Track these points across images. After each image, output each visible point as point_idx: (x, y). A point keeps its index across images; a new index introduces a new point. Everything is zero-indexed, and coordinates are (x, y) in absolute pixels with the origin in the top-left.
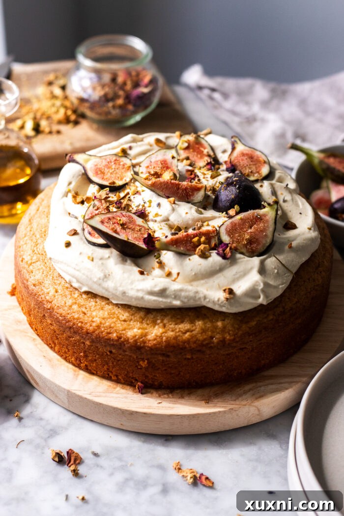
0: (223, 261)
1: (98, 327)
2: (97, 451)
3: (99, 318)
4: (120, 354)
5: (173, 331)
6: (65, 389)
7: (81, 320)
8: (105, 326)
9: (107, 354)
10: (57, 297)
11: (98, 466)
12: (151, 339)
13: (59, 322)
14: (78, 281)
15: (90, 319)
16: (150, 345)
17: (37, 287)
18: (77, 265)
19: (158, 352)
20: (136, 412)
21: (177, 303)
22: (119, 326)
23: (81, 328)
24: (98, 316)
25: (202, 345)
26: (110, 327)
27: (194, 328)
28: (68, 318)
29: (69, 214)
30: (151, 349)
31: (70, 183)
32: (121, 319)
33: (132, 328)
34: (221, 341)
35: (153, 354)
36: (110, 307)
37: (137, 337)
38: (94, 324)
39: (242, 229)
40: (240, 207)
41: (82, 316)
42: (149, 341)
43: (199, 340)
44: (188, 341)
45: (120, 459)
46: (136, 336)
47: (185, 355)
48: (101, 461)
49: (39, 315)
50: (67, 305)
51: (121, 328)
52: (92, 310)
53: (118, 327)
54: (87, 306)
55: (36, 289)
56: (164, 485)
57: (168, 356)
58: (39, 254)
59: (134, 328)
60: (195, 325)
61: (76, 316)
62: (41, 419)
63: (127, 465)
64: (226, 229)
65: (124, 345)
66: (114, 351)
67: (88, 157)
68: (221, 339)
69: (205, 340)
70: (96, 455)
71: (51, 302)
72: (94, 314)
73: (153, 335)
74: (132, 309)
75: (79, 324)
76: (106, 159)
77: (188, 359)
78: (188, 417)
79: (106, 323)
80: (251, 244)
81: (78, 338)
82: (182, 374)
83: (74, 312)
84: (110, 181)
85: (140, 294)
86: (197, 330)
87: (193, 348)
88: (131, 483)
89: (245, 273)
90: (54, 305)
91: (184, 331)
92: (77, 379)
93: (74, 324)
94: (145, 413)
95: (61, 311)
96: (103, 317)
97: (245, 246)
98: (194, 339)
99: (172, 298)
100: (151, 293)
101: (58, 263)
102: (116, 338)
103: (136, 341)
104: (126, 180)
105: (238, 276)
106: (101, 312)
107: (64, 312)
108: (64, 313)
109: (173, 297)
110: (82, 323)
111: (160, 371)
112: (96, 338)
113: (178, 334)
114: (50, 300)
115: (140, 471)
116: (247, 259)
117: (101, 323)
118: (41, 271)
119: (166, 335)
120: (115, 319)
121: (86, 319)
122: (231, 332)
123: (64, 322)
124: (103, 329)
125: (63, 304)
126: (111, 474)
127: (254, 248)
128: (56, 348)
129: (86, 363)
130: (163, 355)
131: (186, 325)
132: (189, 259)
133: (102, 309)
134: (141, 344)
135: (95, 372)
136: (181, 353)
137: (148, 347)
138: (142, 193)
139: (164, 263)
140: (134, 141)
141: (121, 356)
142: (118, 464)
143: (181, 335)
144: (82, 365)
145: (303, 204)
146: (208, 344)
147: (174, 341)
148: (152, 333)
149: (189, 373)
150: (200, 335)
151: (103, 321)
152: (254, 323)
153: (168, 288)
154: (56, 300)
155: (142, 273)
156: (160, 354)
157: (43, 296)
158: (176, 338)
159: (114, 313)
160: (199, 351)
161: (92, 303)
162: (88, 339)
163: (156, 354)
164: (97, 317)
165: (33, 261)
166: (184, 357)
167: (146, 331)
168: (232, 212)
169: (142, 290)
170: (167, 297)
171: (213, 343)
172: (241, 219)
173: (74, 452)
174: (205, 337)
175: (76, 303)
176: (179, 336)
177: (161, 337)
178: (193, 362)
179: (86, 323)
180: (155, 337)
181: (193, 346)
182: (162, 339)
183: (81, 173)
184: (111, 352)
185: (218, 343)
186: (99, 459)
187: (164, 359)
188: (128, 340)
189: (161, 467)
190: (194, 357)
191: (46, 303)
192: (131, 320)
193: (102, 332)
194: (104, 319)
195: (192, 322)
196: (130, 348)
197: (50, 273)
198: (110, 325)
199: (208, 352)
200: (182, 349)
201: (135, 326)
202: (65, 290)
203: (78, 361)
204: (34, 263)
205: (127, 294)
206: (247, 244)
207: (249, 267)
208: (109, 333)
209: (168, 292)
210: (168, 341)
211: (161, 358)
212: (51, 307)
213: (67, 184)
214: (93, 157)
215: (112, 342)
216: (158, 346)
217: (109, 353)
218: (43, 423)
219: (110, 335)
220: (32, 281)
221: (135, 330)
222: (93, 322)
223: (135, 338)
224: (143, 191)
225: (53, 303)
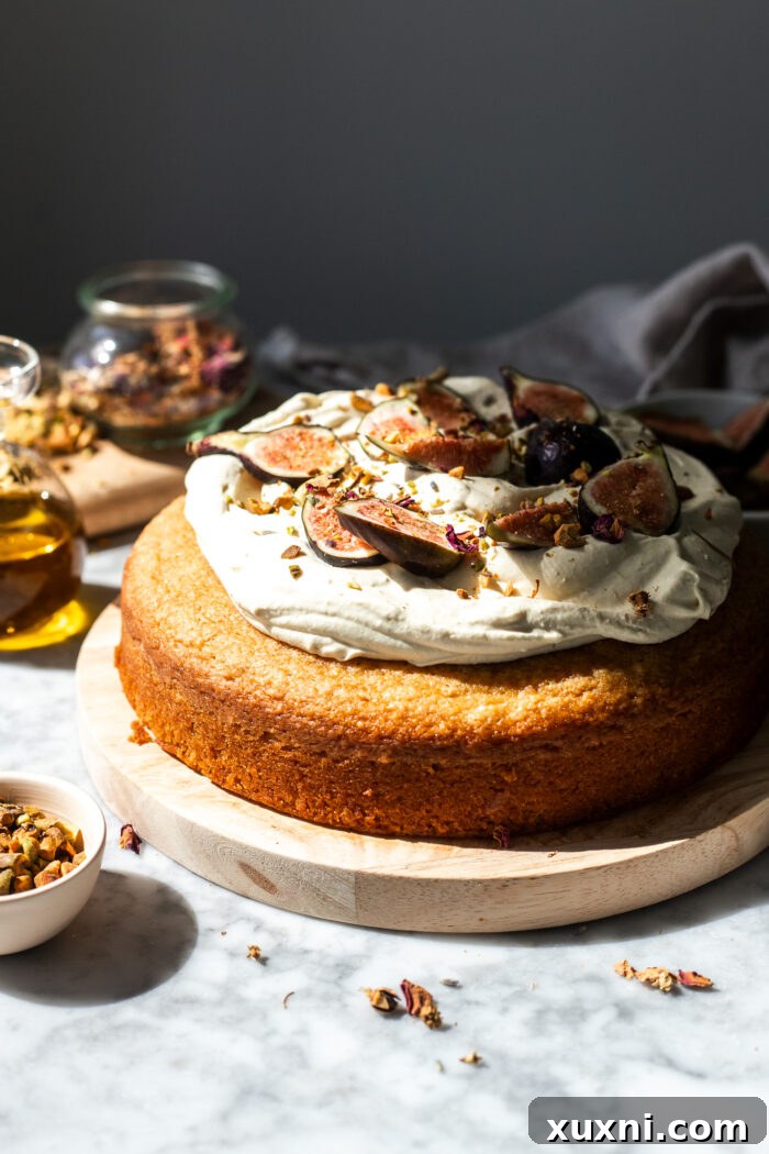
0: (613, 547)
1: (404, 718)
2: (454, 977)
3: (400, 700)
4: (457, 767)
5: (555, 695)
6: (349, 873)
7: (361, 714)
8: (416, 712)
9: (428, 773)
10: (292, 684)
11: (469, 1003)
12: (518, 718)
13: (310, 734)
14: (335, 637)
15: (382, 707)
16: (519, 731)
17: (237, 680)
18: (329, 604)
19: (537, 744)
20: (515, 879)
21: (552, 636)
22: (446, 706)
23: (365, 731)
24: (398, 698)
25: (616, 713)
26: (428, 714)
27: (593, 682)
28: (331, 717)
29: (256, 533)
30: (522, 738)
31: (225, 488)
32: (445, 694)
33: (474, 706)
34: (649, 700)
35: (525, 750)
36: (416, 676)
37: (489, 720)
38: (394, 716)
39: (620, 491)
40: (592, 464)
41: (360, 704)
42: (515, 723)
43: (610, 704)
44: (590, 710)
45: (507, 983)
46: (486, 718)
47: (588, 739)
48: (471, 992)
49: (251, 738)
50: (320, 693)
51: (451, 711)
52: (379, 689)
53: (444, 709)
54: (366, 685)
55: (234, 685)
56: (617, 1005)
57: (556, 749)
58: (214, 622)
59: (478, 706)
60: (594, 678)
61: (349, 708)
62: (306, 952)
63: (525, 990)
64: (593, 495)
65: (466, 743)
66: (443, 762)
67: (243, 437)
68: (648, 696)
69: (619, 702)
70: (453, 985)
71: (280, 699)
72: (386, 695)
73: (520, 709)
74: (461, 671)
75: (360, 724)
76: (281, 436)
77: (594, 748)
78: (618, 868)
79: (416, 707)
80: (647, 515)
81: (359, 755)
82: (581, 785)
83: (342, 703)
84: (310, 469)
85: (480, 631)
86: (601, 684)
87: (602, 723)
88: (553, 1017)
89: (659, 563)
90: (291, 701)
91: (577, 692)
92: (364, 850)
93: (347, 726)
94: (533, 878)
95: (310, 708)
96: (407, 697)
97: (639, 517)
98: (601, 704)
99: (540, 628)
100: (498, 624)
101: (281, 614)
102: (447, 731)
103: (489, 728)
104: (337, 464)
105: (646, 570)
106: (400, 689)
107: (316, 708)
108: (318, 710)
109: (542, 625)
110: (364, 719)
111: (541, 790)
112: (403, 742)
113: (566, 699)
114: (280, 695)
115: (559, 994)
116: (650, 539)
117: (407, 709)
118: (235, 648)
119: (545, 704)
120: (433, 698)
121: (371, 710)
122: (662, 681)
123: (323, 728)
124: (414, 721)
125: (311, 694)
126: (505, 1010)
127: (655, 521)
128: (299, 805)
129: (377, 811)
130: (546, 747)
131: (576, 679)
132: (548, 555)
133: (400, 683)
134: (500, 732)
135: (398, 829)
136: (580, 737)
137: (515, 736)
138: (383, 477)
139: (496, 576)
140: (308, 405)
141: (458, 771)
142: (506, 991)
143: (574, 699)
144: (367, 818)
145: (683, 459)
146: (626, 709)
147: (564, 714)
148: (516, 707)
149: (595, 782)
150: (608, 694)
151: (410, 705)
152: (696, 659)
153: (529, 610)
154: (293, 690)
155: (465, 596)
156: (541, 747)
157: (258, 693)
158: (566, 706)
159: (428, 686)
160: (613, 727)
161: (372, 677)
162: (384, 751)
163: (532, 748)
164: (394, 700)
165: (206, 638)
166: (586, 745)
167: (505, 704)
168: (578, 475)
169: (482, 623)
170: (528, 628)
171: (635, 706)
172: (610, 476)
173: (413, 986)
174: (619, 696)
175: (340, 686)
176: (570, 701)
177: (536, 710)
178: (602, 755)
179: (375, 718)
180: (525, 713)
181: (602, 717)
182: (539, 713)
183: (238, 469)
184: (435, 767)
185: (645, 704)
186: (463, 991)
187: (548, 756)
188: (472, 728)
189: (593, 979)
190: (605, 743)
191: (269, 704)
192: (466, 691)
193: (414, 727)
194: (410, 700)
195: (587, 672)
196: (479, 747)
197: (256, 648)
198: (428, 709)
199: (629, 726)
200: (580, 727)
201: (477, 701)
202: (305, 667)
203: (357, 813)
204: (209, 640)
205: (452, 636)
206: (640, 515)
207: (662, 550)
208: (429, 726)
209: (530, 618)
210: (552, 716)
211: (542, 756)
212: (283, 707)
213: (220, 489)
214: (251, 437)
215: (438, 743)
216: (534, 728)
217: (431, 771)
218: (314, 957)
219: (432, 729)
220: (221, 673)
221: (481, 708)
222: (390, 711)
223: (486, 724)
224: (385, 473)
225: (286, 698)
